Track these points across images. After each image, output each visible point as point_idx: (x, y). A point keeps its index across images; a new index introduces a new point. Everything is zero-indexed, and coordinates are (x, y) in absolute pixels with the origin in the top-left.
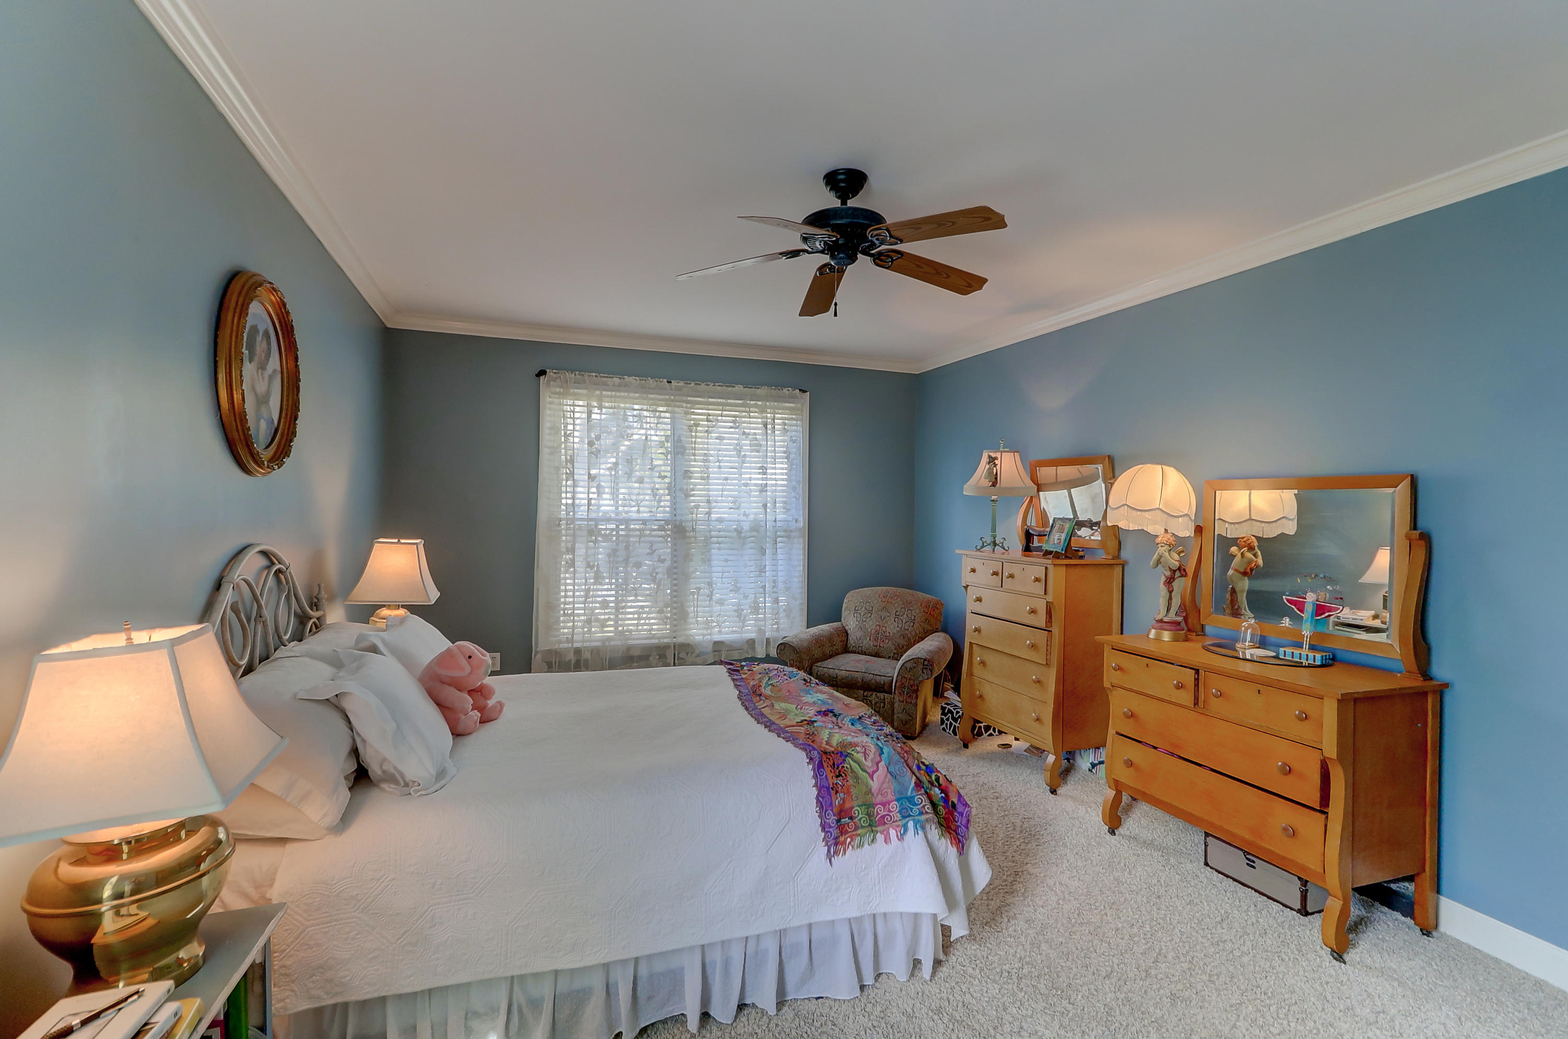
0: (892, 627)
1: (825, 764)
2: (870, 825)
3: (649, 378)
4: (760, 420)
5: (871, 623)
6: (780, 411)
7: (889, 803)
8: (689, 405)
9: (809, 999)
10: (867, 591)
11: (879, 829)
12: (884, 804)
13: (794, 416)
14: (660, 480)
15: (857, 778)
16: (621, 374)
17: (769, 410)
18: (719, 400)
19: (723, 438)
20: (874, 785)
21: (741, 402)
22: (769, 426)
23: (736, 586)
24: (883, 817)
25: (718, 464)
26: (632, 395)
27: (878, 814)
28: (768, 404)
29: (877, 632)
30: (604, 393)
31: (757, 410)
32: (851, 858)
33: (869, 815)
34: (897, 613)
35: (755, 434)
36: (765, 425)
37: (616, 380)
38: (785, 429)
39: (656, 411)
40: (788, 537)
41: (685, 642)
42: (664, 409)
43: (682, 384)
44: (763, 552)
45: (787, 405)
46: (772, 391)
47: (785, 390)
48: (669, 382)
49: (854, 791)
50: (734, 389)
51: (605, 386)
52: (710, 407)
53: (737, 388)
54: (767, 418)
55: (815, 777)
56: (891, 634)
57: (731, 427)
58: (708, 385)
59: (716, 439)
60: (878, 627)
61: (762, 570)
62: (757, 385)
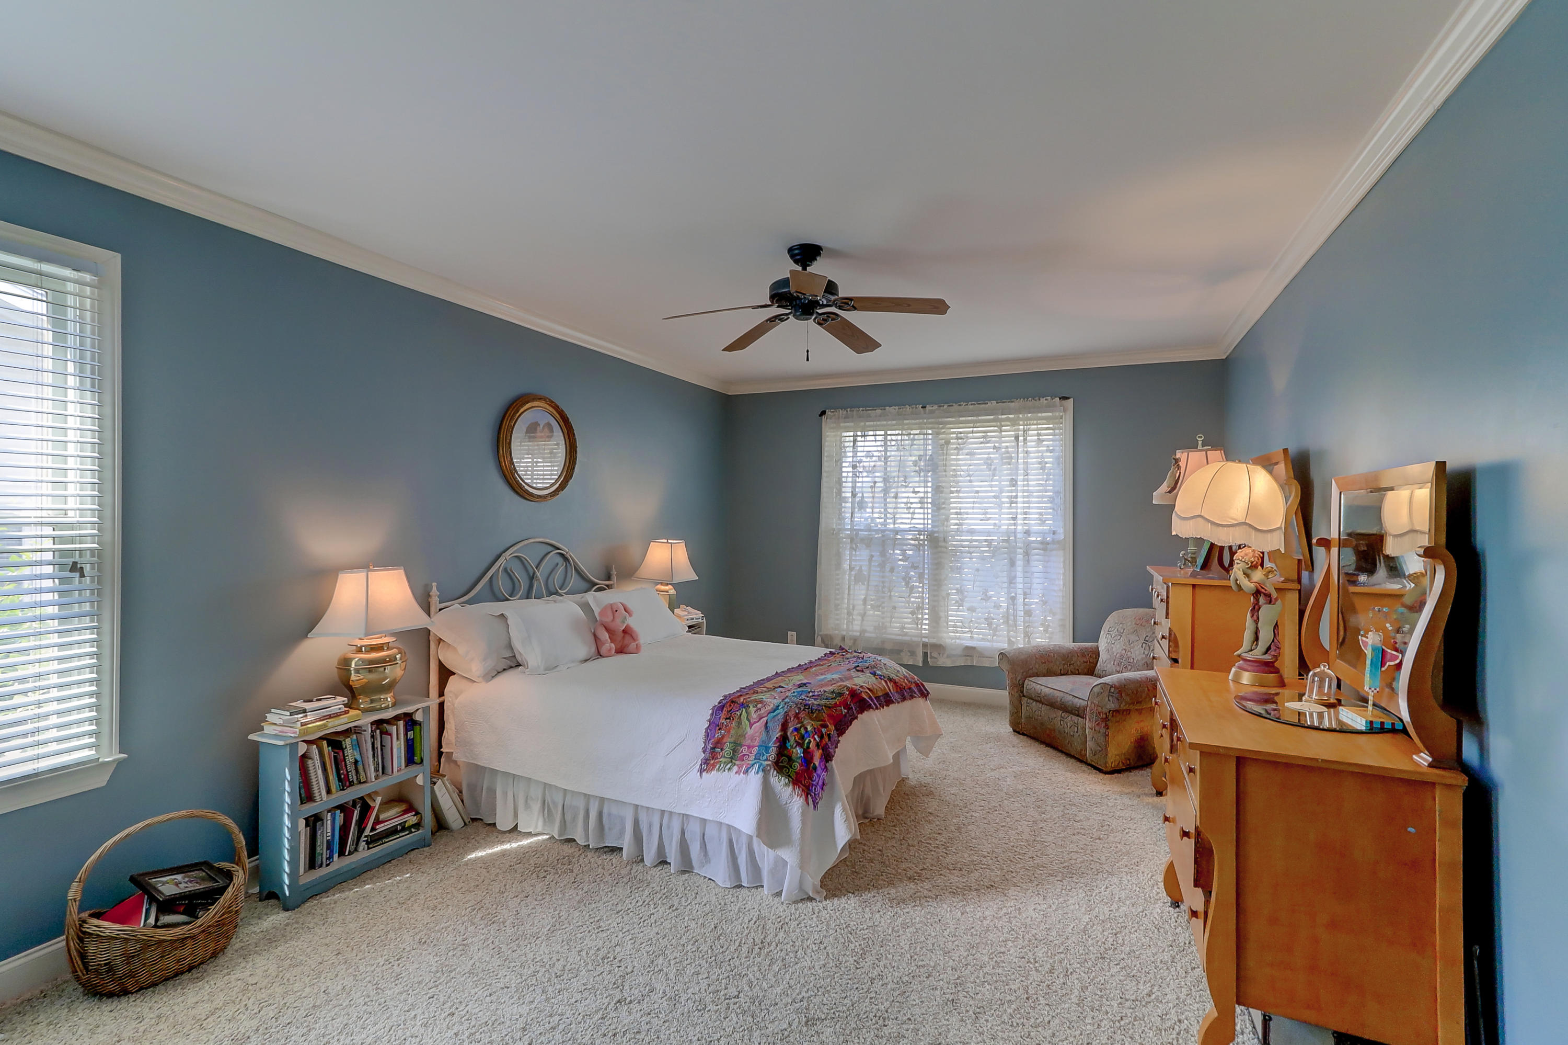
0: (1137, 652)
1: (725, 709)
2: (731, 758)
3: (907, 406)
4: (1013, 433)
5: (1118, 646)
6: (1035, 422)
7: (753, 747)
8: (941, 426)
9: (705, 877)
10: (1129, 612)
11: (737, 762)
12: (749, 747)
13: (1051, 426)
14: (914, 495)
15: (740, 723)
16: (883, 406)
17: (1021, 423)
18: (970, 418)
19: (975, 454)
20: (750, 732)
21: (992, 417)
22: (1021, 438)
23: (986, 596)
24: (744, 755)
25: (968, 478)
26: (890, 422)
27: (742, 752)
28: (1021, 416)
29: (1122, 657)
30: (867, 423)
31: (1009, 423)
32: (712, 776)
33: (734, 751)
34: (1147, 639)
35: (1007, 447)
36: (1017, 438)
37: (879, 411)
38: (1039, 439)
39: (910, 434)
40: (1045, 549)
41: (938, 643)
42: (918, 432)
43: (936, 407)
44: (1012, 563)
45: (1044, 414)
46: (1028, 402)
47: (1043, 400)
48: (924, 407)
49: (732, 731)
50: (987, 406)
51: (869, 418)
52: (961, 425)
53: (989, 404)
54: (1019, 430)
55: (712, 714)
56: (1135, 661)
57: (982, 443)
58: (960, 405)
59: (967, 455)
60: (1124, 652)
61: (1012, 581)
62: (1011, 399)
